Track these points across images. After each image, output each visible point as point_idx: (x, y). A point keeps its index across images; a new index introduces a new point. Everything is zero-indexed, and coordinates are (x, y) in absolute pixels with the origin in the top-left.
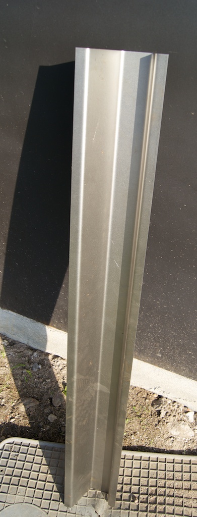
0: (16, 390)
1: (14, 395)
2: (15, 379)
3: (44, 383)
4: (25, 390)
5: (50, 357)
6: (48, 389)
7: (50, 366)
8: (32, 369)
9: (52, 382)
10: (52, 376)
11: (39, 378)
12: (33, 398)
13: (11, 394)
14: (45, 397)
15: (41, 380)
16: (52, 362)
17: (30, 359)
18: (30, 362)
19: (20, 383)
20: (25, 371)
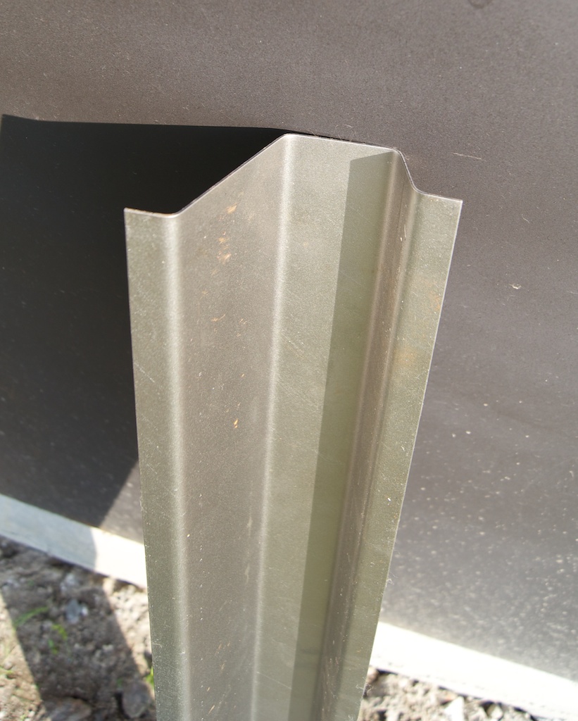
0: (31, 679)
1: (27, 695)
2: (26, 649)
3: (98, 654)
4: (53, 677)
5: (108, 586)
6: (110, 670)
7: (110, 611)
8: (66, 618)
9: (117, 651)
10: (114, 635)
11: (85, 641)
12: (76, 697)
13: (19, 692)
14: (105, 692)
15: (90, 647)
16: (113, 599)
17: (57, 592)
18: (58, 598)
19: (37, 658)
20: (48, 624)
